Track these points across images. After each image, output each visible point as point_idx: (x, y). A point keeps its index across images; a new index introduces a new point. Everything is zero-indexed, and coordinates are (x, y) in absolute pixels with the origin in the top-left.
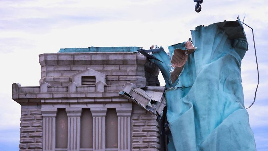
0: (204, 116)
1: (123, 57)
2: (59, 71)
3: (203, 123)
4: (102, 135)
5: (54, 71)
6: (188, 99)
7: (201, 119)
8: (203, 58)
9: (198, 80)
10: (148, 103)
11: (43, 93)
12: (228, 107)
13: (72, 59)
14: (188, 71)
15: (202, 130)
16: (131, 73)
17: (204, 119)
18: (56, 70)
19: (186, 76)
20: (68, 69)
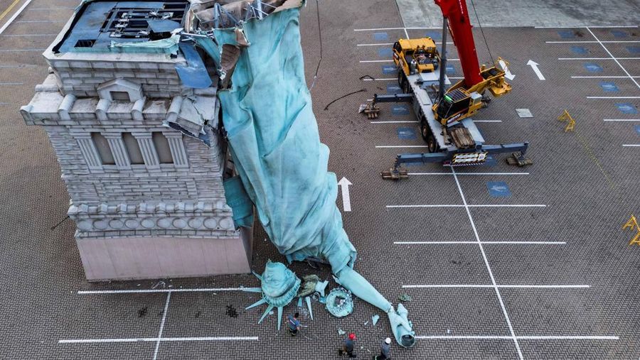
0: (266, 128)
1: (158, 66)
2: (79, 78)
3: (264, 135)
4: (152, 154)
5: (71, 78)
6: (245, 103)
7: (263, 131)
8: (259, 55)
9: (256, 87)
10: (200, 129)
11: (65, 120)
12: (291, 104)
13: (91, 67)
14: (241, 64)
15: (265, 142)
16: (171, 82)
17: (266, 131)
18: (73, 76)
19: (240, 70)
20: (90, 76)
